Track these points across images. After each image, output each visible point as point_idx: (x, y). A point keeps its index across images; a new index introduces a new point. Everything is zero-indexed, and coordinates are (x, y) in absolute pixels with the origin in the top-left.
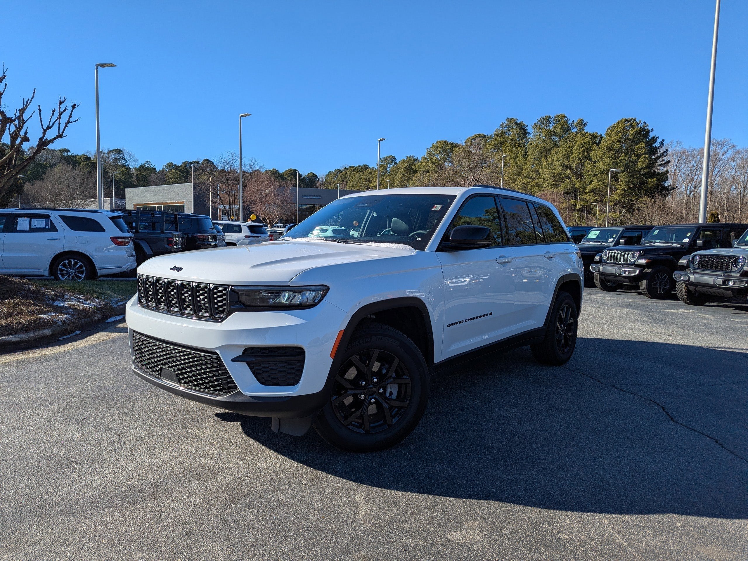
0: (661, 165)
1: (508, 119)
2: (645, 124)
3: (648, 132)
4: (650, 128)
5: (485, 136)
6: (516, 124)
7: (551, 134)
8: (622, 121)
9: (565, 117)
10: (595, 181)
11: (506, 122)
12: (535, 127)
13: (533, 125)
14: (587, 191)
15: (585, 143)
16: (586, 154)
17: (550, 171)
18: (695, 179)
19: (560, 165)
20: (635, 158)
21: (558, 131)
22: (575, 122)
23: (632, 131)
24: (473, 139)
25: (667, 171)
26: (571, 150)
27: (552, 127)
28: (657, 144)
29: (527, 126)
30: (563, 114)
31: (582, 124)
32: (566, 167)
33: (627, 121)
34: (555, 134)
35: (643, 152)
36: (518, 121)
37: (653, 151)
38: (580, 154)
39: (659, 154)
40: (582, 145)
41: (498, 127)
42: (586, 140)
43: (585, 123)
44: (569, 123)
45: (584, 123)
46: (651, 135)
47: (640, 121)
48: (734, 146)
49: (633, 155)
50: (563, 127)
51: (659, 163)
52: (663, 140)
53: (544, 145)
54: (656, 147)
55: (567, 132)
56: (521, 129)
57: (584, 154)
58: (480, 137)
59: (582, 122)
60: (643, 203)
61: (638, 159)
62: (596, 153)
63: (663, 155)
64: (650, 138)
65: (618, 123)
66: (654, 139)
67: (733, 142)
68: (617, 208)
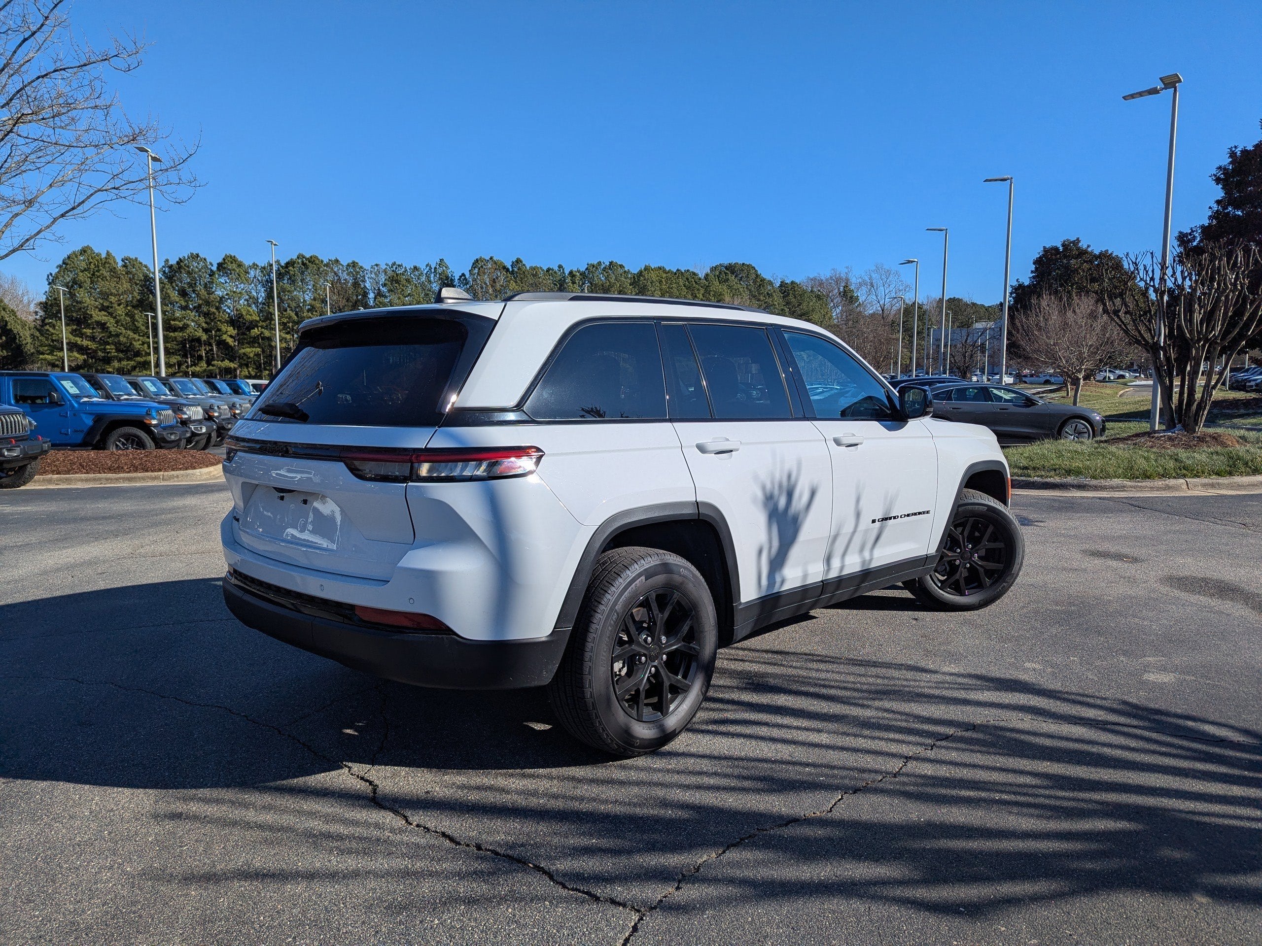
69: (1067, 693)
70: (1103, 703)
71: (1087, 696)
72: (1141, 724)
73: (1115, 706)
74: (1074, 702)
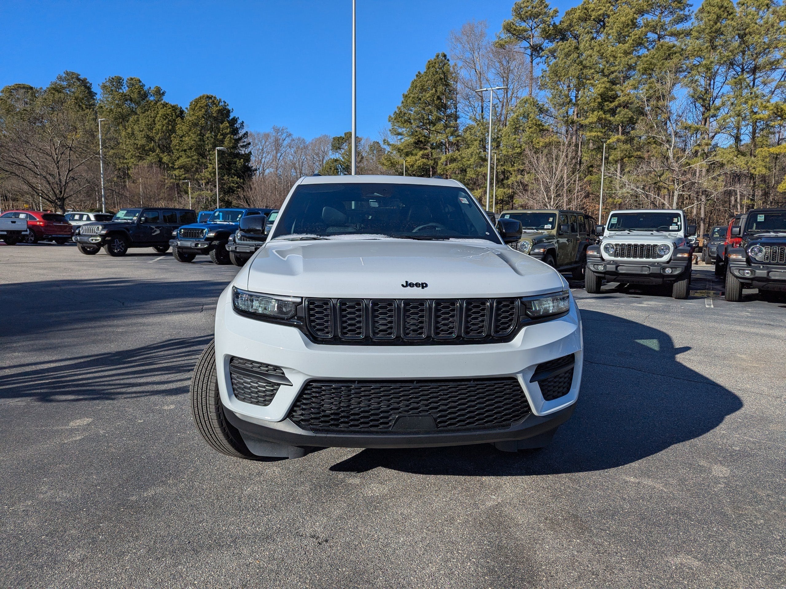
0: (242, 146)
1: (67, 72)
2: (225, 103)
3: (229, 111)
4: (229, 108)
5: (31, 88)
6: (79, 79)
7: (125, 98)
8: (204, 96)
9: (140, 82)
10: (184, 156)
11: (64, 75)
12: (104, 87)
13: (101, 84)
14: (176, 167)
15: (168, 114)
16: (170, 127)
17: (132, 142)
18: (263, 162)
19: (143, 136)
20: (222, 137)
21: (135, 96)
22: (152, 89)
23: (215, 109)
24: (13, 89)
25: (250, 153)
26: (154, 121)
27: (125, 90)
28: (237, 125)
29: (91, 84)
30: (138, 77)
31: (159, 93)
32: (150, 139)
33: (209, 97)
34: (131, 100)
35: (228, 131)
36: (82, 77)
37: (235, 131)
38: (163, 126)
39: (240, 135)
40: (165, 116)
41: (54, 80)
42: (169, 111)
43: (163, 93)
44: (146, 88)
45: (161, 92)
46: (232, 116)
47: (220, 100)
48: (290, 135)
49: (219, 134)
50: (139, 92)
51: (242, 144)
52: (243, 122)
53: (119, 110)
54: (237, 128)
55: (144, 99)
56: (86, 86)
57: (168, 127)
58: (24, 88)
59: (159, 91)
60: (233, 183)
61: (224, 138)
62: (181, 128)
63: (244, 136)
64: (230, 118)
65: (200, 98)
66: (235, 120)
67: (290, 131)
68: (209, 187)
69: (147, 396)
70: (125, 396)
71: (135, 397)
72: (106, 391)
73: (120, 396)
74: (143, 392)
